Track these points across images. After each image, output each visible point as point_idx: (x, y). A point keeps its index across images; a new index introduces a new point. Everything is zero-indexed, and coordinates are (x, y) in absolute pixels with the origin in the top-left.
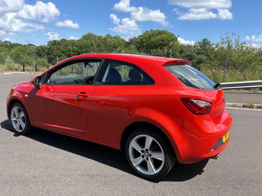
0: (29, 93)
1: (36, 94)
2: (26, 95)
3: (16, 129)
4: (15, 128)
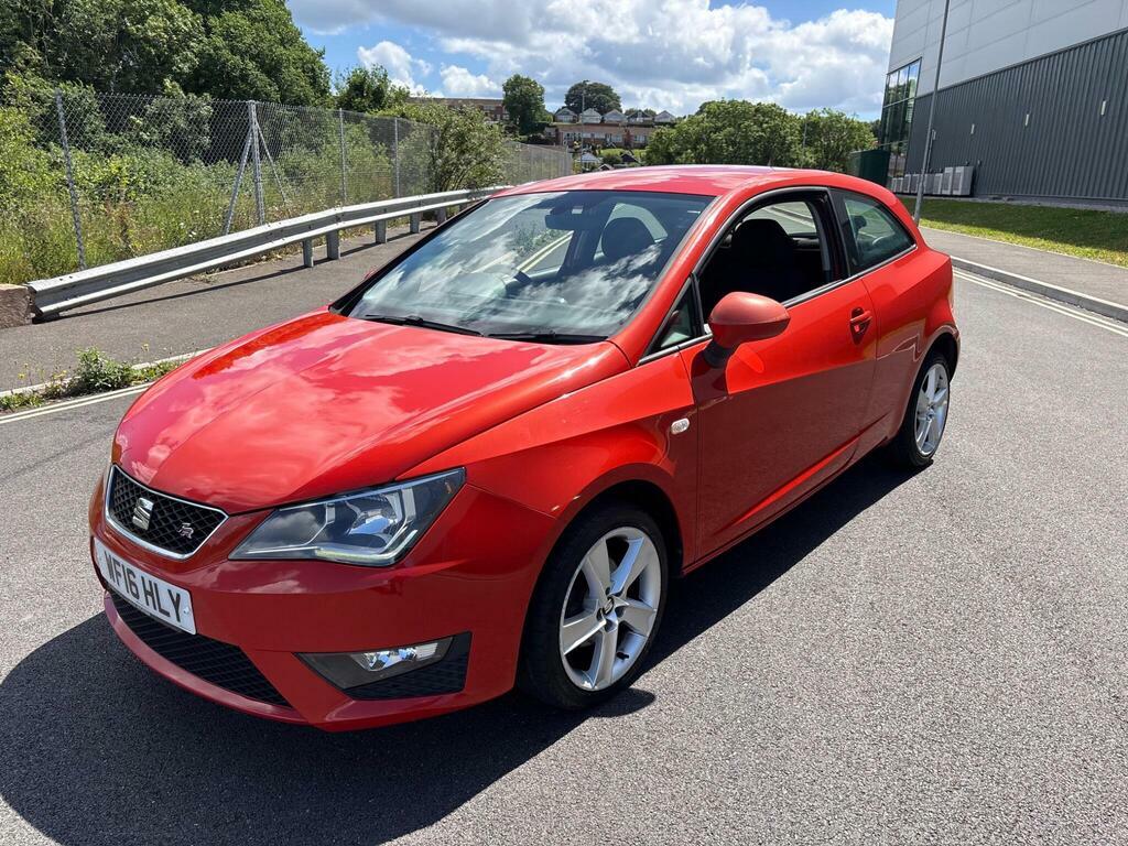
2: (674, 425)
3: (596, 688)
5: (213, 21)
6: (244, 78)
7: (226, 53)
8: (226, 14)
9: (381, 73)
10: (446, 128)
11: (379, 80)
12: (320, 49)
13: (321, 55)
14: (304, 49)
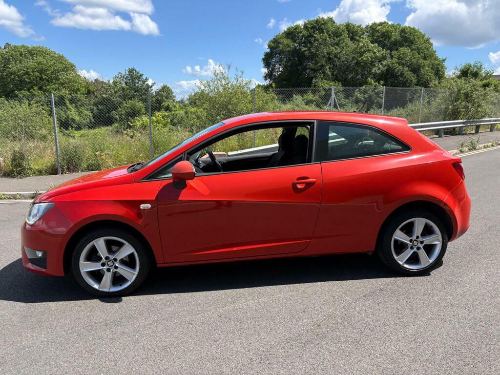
0: (154, 199)
1: (179, 199)
2: (142, 205)
3: (100, 290)
4: (96, 286)
5: (394, 52)
6: (402, 74)
7: (396, 65)
8: (400, 49)
9: (479, 65)
10: (459, 91)
11: (477, 68)
12: (444, 58)
13: (444, 61)
14: (436, 59)
